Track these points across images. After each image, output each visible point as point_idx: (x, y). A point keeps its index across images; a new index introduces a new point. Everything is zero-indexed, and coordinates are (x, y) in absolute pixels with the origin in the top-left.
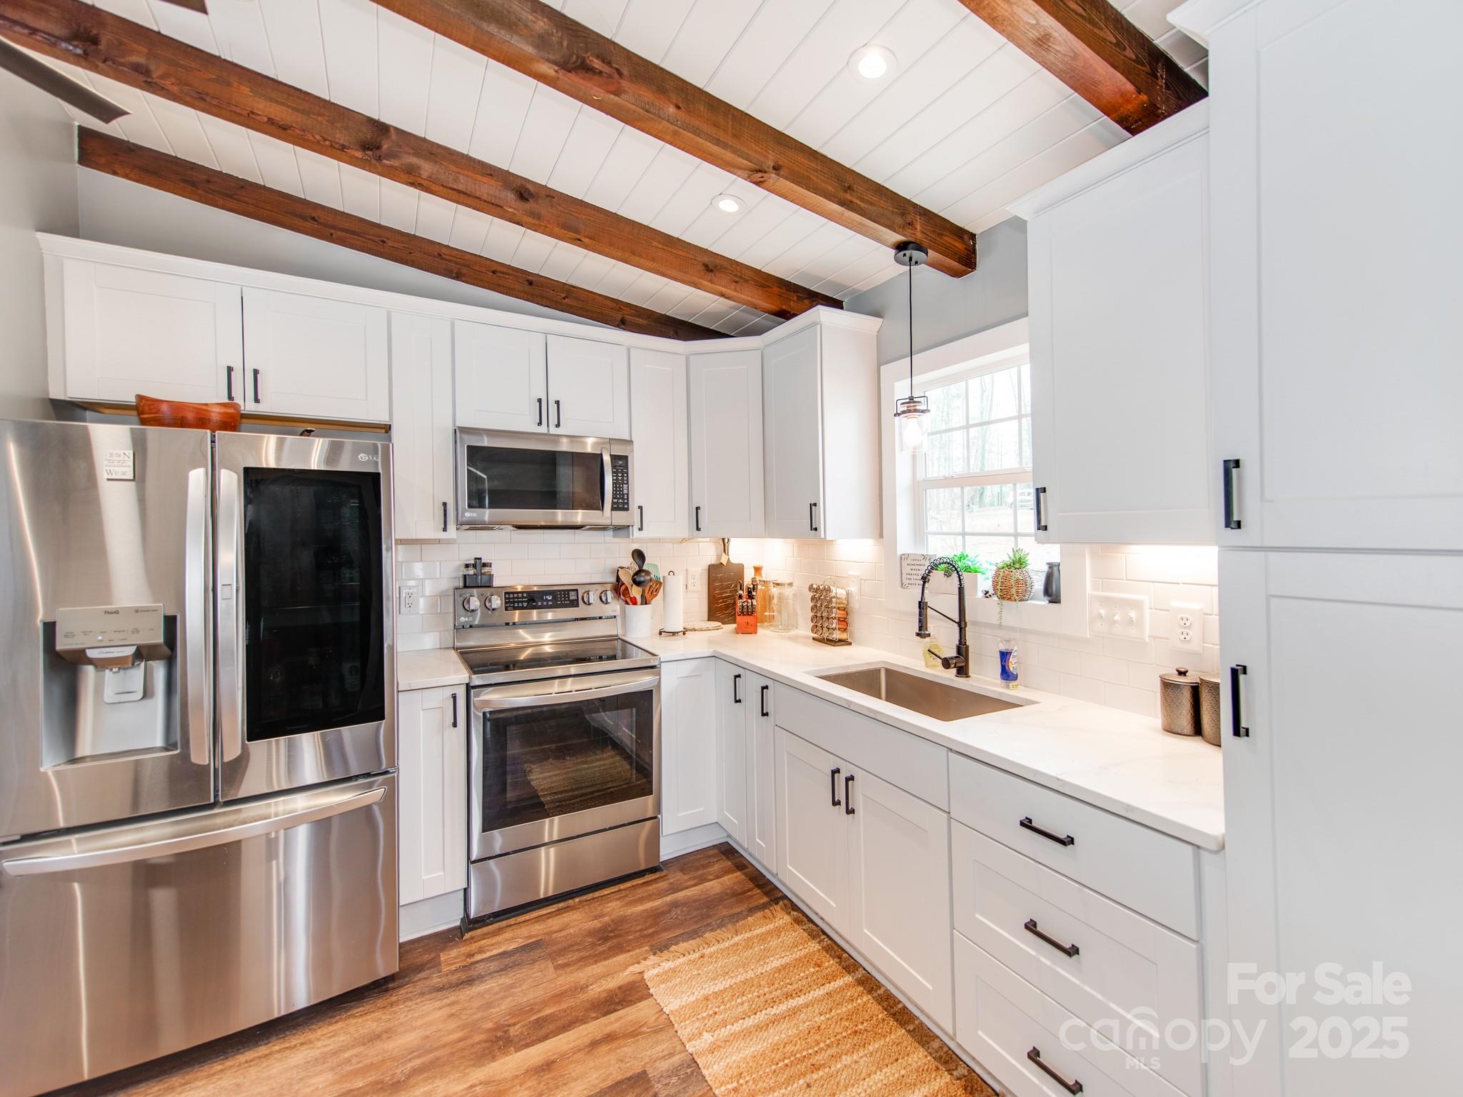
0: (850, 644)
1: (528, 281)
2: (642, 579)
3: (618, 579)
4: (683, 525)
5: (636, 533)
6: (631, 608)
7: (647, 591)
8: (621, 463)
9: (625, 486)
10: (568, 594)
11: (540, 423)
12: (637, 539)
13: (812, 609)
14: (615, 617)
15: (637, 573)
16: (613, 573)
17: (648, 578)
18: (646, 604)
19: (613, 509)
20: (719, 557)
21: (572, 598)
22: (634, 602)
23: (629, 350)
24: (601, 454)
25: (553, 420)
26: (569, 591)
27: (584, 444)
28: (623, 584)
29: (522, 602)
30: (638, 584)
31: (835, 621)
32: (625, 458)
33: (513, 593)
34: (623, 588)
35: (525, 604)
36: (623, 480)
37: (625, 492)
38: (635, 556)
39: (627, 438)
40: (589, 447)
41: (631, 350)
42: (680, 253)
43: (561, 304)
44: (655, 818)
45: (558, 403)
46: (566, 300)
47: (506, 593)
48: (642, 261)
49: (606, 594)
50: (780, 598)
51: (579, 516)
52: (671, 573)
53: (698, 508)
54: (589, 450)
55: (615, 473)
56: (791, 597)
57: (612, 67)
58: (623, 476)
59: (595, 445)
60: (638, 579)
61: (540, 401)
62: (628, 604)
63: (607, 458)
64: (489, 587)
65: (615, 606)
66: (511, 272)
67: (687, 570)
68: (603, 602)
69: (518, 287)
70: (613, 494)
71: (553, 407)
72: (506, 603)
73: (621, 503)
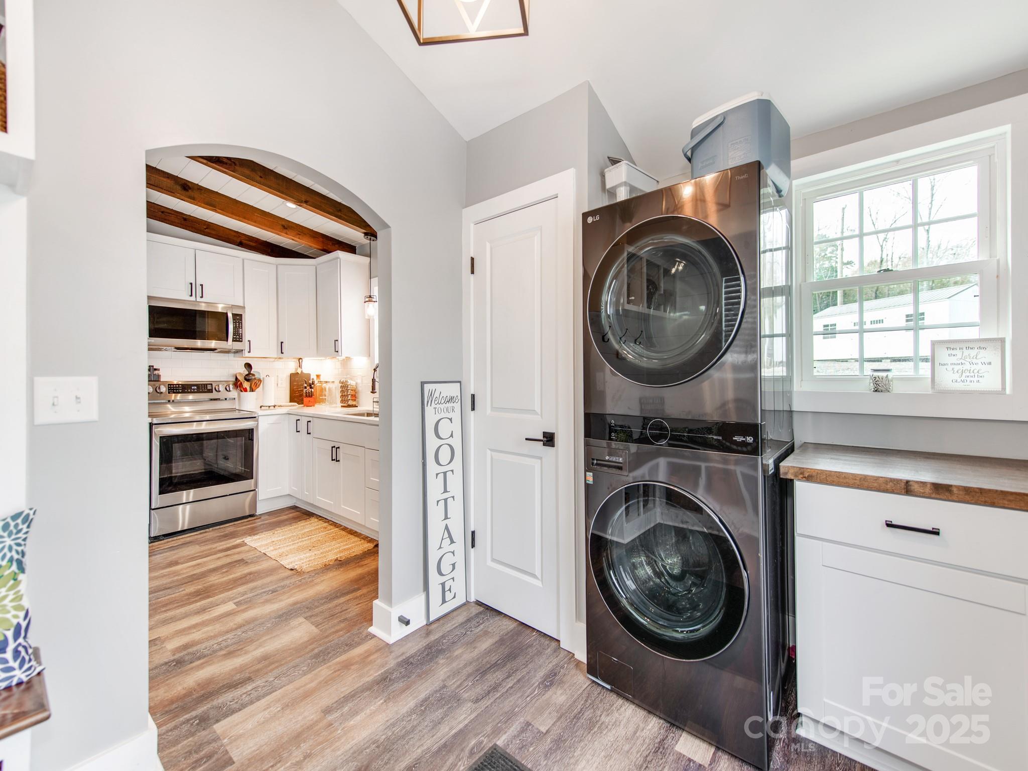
0: (357, 407)
1: (183, 218)
2: (250, 378)
3: (236, 378)
4: (274, 352)
5: (247, 354)
6: (244, 393)
7: (253, 385)
8: (238, 318)
9: (240, 330)
10: (207, 386)
11: (191, 295)
12: (247, 357)
13: (341, 392)
14: (234, 399)
15: (247, 375)
16: (233, 376)
17: (253, 377)
18: (253, 391)
19: (233, 341)
20: (297, 369)
21: (209, 388)
22: (246, 390)
23: (243, 260)
24: (227, 313)
25: (199, 294)
26: (207, 384)
27: (217, 307)
28: (239, 381)
29: (178, 389)
30: (248, 380)
31: (349, 396)
32: (241, 315)
33: (173, 385)
34: (239, 383)
35: (180, 391)
36: (239, 326)
37: (240, 332)
38: (246, 366)
39: (242, 305)
40: (220, 308)
41: (245, 260)
42: (270, 219)
43: (204, 232)
44: (255, 490)
45: (202, 285)
46: (207, 230)
47: (168, 385)
48: (249, 222)
49: (229, 387)
50: (330, 389)
51: (213, 344)
52: (268, 376)
53: (282, 343)
54: (220, 310)
55: (235, 323)
56: (334, 388)
57: (231, 161)
58: (239, 324)
59: (223, 308)
60: (247, 378)
61: (191, 284)
62: (242, 391)
63: (230, 315)
64: (158, 381)
65: (234, 393)
66: (173, 213)
67: (278, 376)
68: (227, 391)
69: (177, 221)
70: (233, 334)
71: (199, 288)
72: (169, 390)
73: (238, 338)
